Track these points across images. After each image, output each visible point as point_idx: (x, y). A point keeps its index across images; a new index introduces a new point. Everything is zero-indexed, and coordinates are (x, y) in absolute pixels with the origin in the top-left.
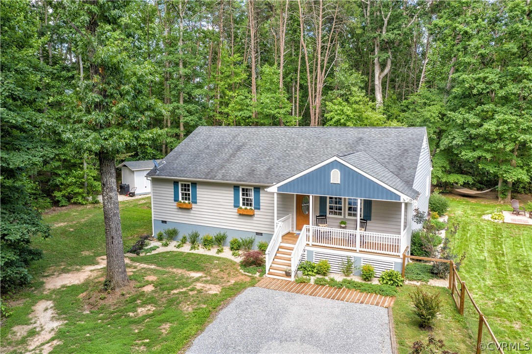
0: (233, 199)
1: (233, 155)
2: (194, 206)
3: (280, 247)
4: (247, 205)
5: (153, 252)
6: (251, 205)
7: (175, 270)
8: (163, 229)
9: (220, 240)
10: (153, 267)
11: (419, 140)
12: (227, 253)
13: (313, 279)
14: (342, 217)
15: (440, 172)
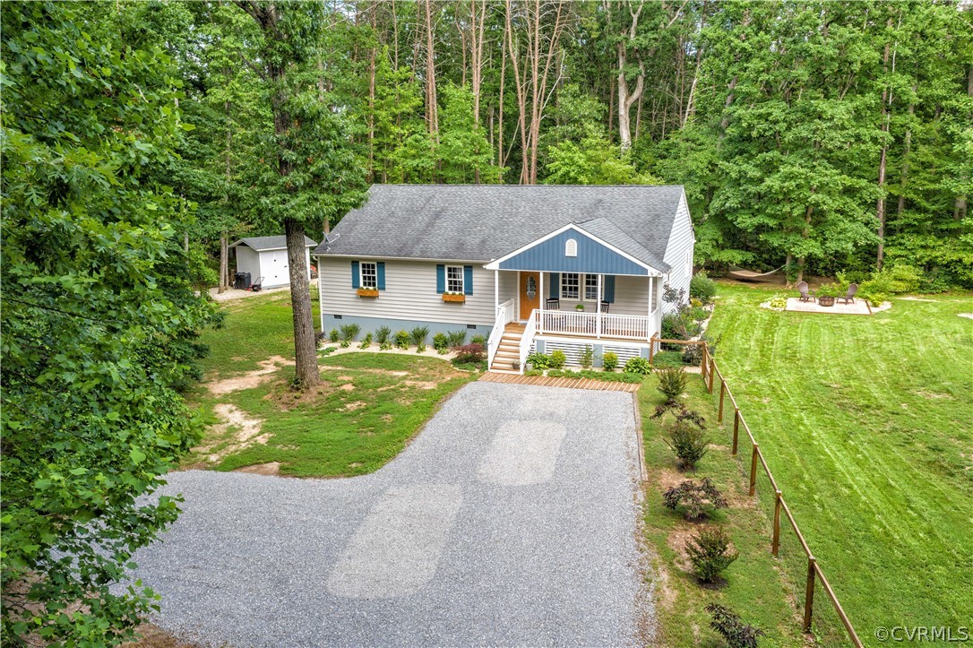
0: (436, 282)
1: (431, 224)
2: (381, 293)
3: (503, 338)
4: (455, 289)
5: (332, 354)
6: (460, 289)
7: (371, 370)
8: (337, 326)
9: (418, 337)
10: (340, 368)
11: (673, 203)
12: (430, 352)
13: (545, 373)
14: (578, 300)
15: (710, 247)
